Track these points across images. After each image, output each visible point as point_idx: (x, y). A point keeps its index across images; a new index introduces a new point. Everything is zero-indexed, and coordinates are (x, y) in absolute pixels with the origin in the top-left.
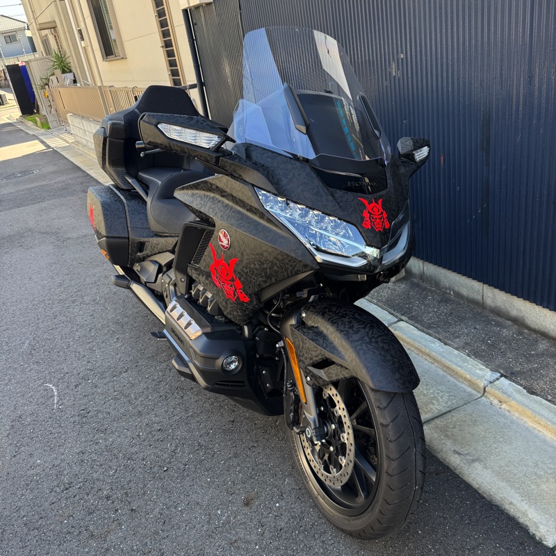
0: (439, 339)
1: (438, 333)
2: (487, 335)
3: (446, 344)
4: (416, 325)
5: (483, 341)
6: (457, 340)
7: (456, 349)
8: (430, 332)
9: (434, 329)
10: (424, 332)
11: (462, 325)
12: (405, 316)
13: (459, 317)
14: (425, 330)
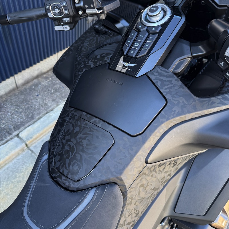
0: (47, 113)
1: (39, 113)
2: (45, 91)
3: (52, 110)
4: (26, 125)
5: (51, 93)
6: (49, 105)
7: (57, 105)
8: (37, 117)
9: (35, 115)
10: (37, 121)
11: (33, 101)
12: (13, 132)
13: (22, 102)
14: (35, 120)
